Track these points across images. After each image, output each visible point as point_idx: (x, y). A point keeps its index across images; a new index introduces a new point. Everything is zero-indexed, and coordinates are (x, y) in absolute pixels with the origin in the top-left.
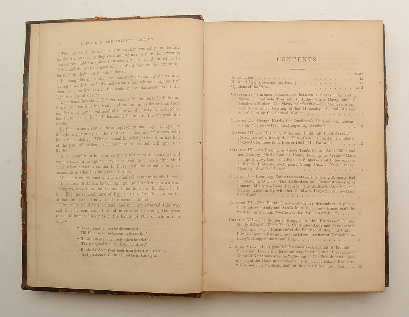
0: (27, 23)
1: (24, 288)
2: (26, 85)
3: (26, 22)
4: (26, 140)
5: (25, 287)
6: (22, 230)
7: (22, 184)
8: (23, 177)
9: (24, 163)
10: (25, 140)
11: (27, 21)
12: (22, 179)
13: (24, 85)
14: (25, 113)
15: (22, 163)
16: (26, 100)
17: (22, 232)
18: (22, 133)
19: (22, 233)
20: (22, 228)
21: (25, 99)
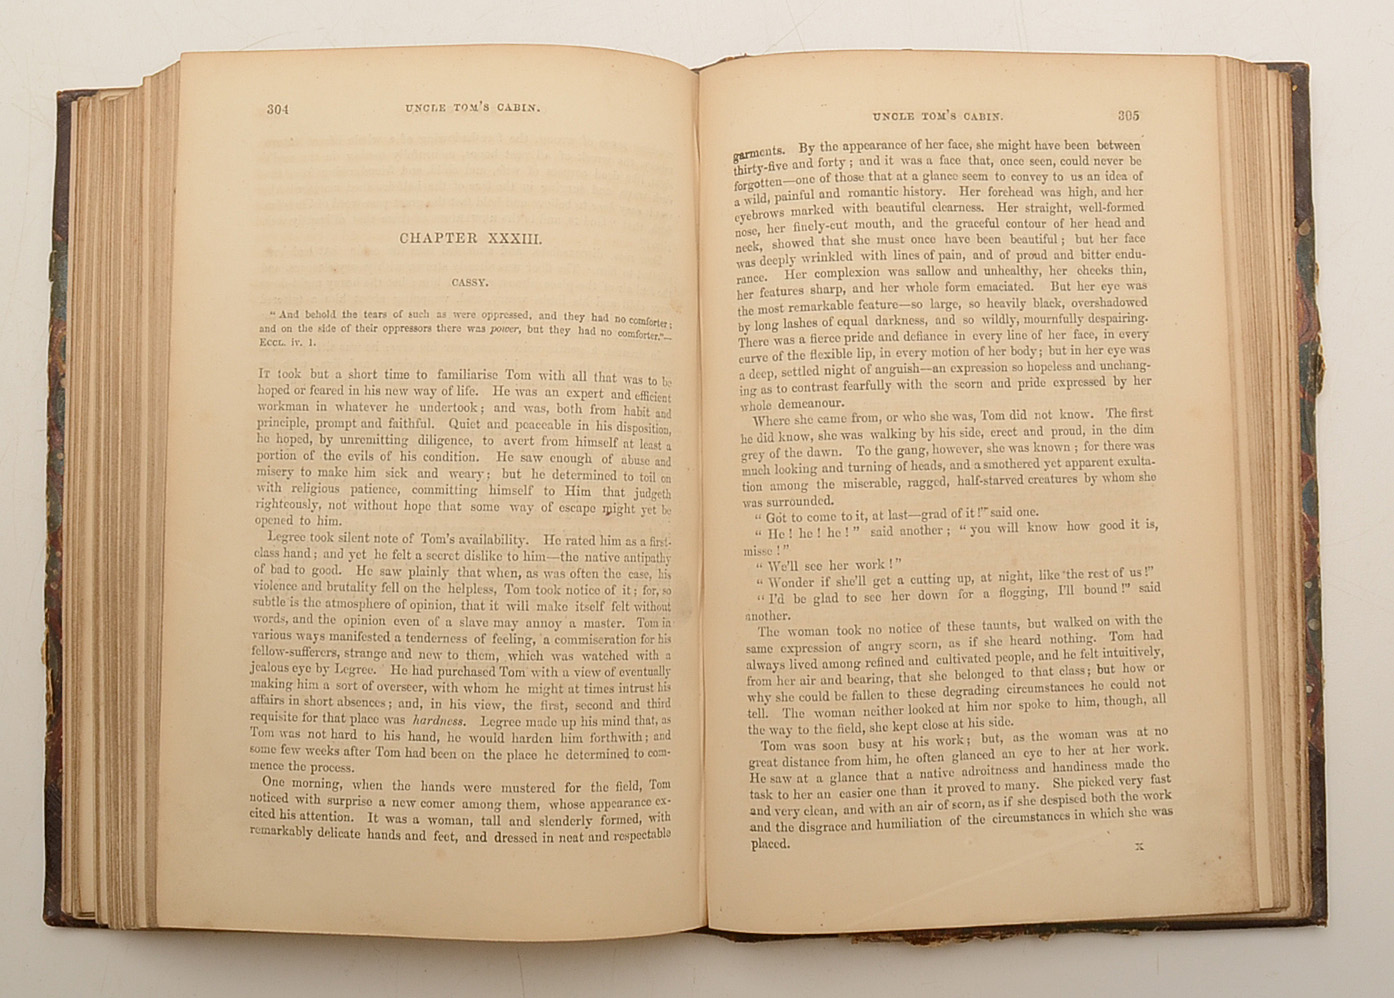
0: (61, 96)
1: (53, 920)
2: (59, 287)
3: (59, 94)
4: (60, 456)
5: (56, 918)
6: (45, 735)
7: (48, 591)
8: (51, 569)
9: (54, 527)
10: (58, 455)
11: (62, 90)
12: (48, 577)
13: (53, 285)
14: (58, 373)
15: (49, 527)
16: (60, 332)
17: (47, 743)
18: (48, 435)
19: (46, 747)
20: (46, 730)
21: (58, 330)
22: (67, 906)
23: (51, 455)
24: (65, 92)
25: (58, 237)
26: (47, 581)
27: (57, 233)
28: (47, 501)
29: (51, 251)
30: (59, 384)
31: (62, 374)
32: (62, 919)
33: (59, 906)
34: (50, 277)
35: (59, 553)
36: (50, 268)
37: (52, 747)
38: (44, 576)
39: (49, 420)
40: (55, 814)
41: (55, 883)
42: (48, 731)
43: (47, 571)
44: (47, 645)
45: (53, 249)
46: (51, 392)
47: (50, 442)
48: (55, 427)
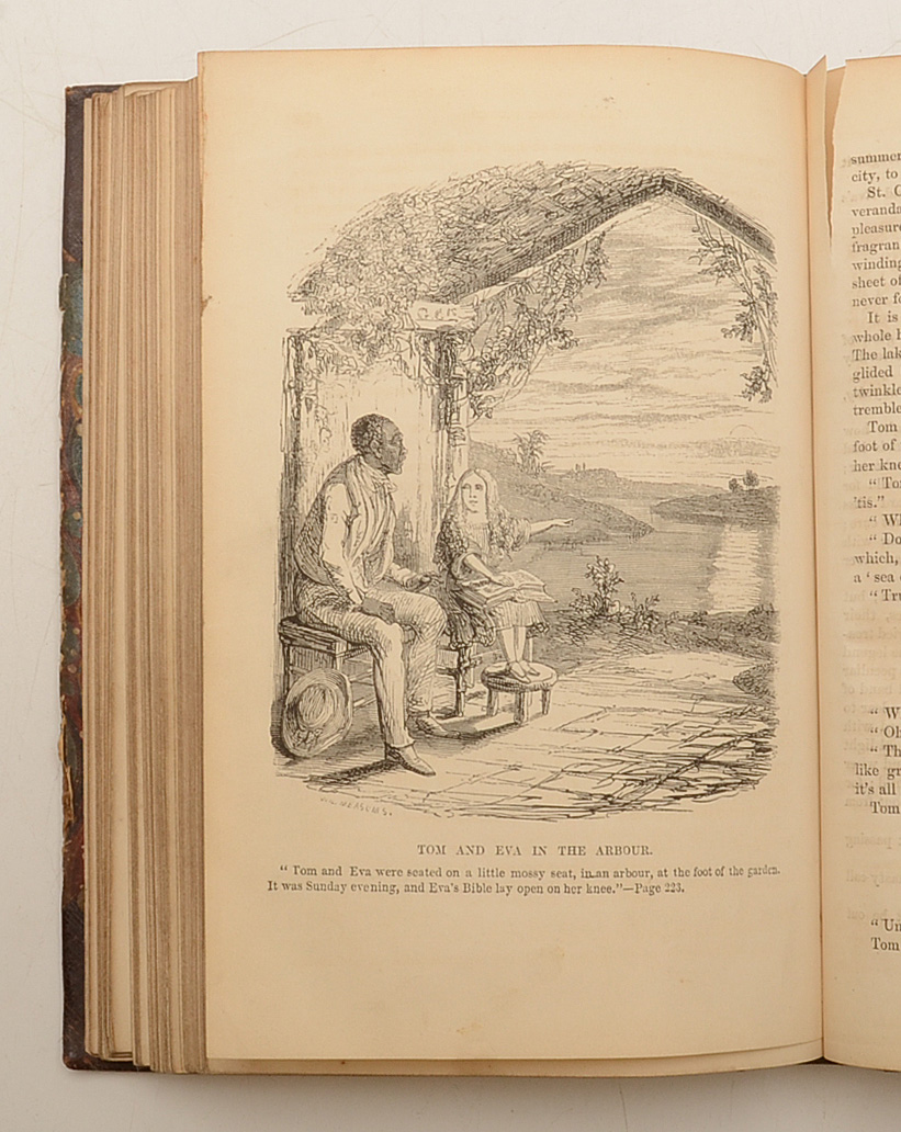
22: (93, 1044)
23: (65, 515)
24: (75, 88)
25: (71, 259)
26: (63, 664)
27: (69, 253)
28: (62, 568)
29: (61, 275)
30: (75, 431)
31: (77, 419)
32: (86, 1061)
33: (82, 1046)
34: (60, 305)
35: (77, 631)
36: (61, 294)
37: (71, 858)
38: (60, 657)
39: (64, 474)
40: (76, 937)
41: (76, 1019)
42: (67, 840)
43: (62, 651)
44: (64, 738)
45: (64, 272)
46: (65, 440)
47: (64, 500)
48: (70, 481)
